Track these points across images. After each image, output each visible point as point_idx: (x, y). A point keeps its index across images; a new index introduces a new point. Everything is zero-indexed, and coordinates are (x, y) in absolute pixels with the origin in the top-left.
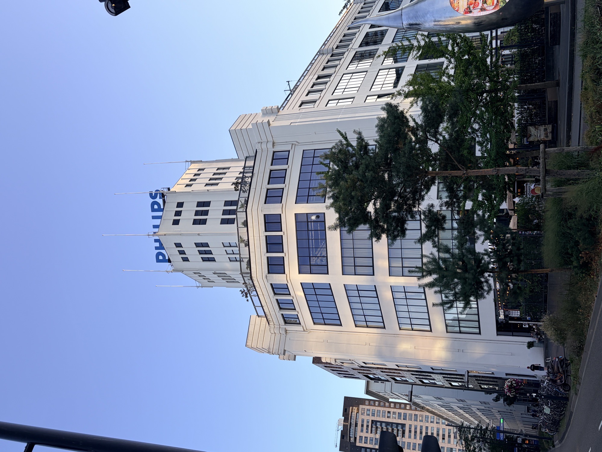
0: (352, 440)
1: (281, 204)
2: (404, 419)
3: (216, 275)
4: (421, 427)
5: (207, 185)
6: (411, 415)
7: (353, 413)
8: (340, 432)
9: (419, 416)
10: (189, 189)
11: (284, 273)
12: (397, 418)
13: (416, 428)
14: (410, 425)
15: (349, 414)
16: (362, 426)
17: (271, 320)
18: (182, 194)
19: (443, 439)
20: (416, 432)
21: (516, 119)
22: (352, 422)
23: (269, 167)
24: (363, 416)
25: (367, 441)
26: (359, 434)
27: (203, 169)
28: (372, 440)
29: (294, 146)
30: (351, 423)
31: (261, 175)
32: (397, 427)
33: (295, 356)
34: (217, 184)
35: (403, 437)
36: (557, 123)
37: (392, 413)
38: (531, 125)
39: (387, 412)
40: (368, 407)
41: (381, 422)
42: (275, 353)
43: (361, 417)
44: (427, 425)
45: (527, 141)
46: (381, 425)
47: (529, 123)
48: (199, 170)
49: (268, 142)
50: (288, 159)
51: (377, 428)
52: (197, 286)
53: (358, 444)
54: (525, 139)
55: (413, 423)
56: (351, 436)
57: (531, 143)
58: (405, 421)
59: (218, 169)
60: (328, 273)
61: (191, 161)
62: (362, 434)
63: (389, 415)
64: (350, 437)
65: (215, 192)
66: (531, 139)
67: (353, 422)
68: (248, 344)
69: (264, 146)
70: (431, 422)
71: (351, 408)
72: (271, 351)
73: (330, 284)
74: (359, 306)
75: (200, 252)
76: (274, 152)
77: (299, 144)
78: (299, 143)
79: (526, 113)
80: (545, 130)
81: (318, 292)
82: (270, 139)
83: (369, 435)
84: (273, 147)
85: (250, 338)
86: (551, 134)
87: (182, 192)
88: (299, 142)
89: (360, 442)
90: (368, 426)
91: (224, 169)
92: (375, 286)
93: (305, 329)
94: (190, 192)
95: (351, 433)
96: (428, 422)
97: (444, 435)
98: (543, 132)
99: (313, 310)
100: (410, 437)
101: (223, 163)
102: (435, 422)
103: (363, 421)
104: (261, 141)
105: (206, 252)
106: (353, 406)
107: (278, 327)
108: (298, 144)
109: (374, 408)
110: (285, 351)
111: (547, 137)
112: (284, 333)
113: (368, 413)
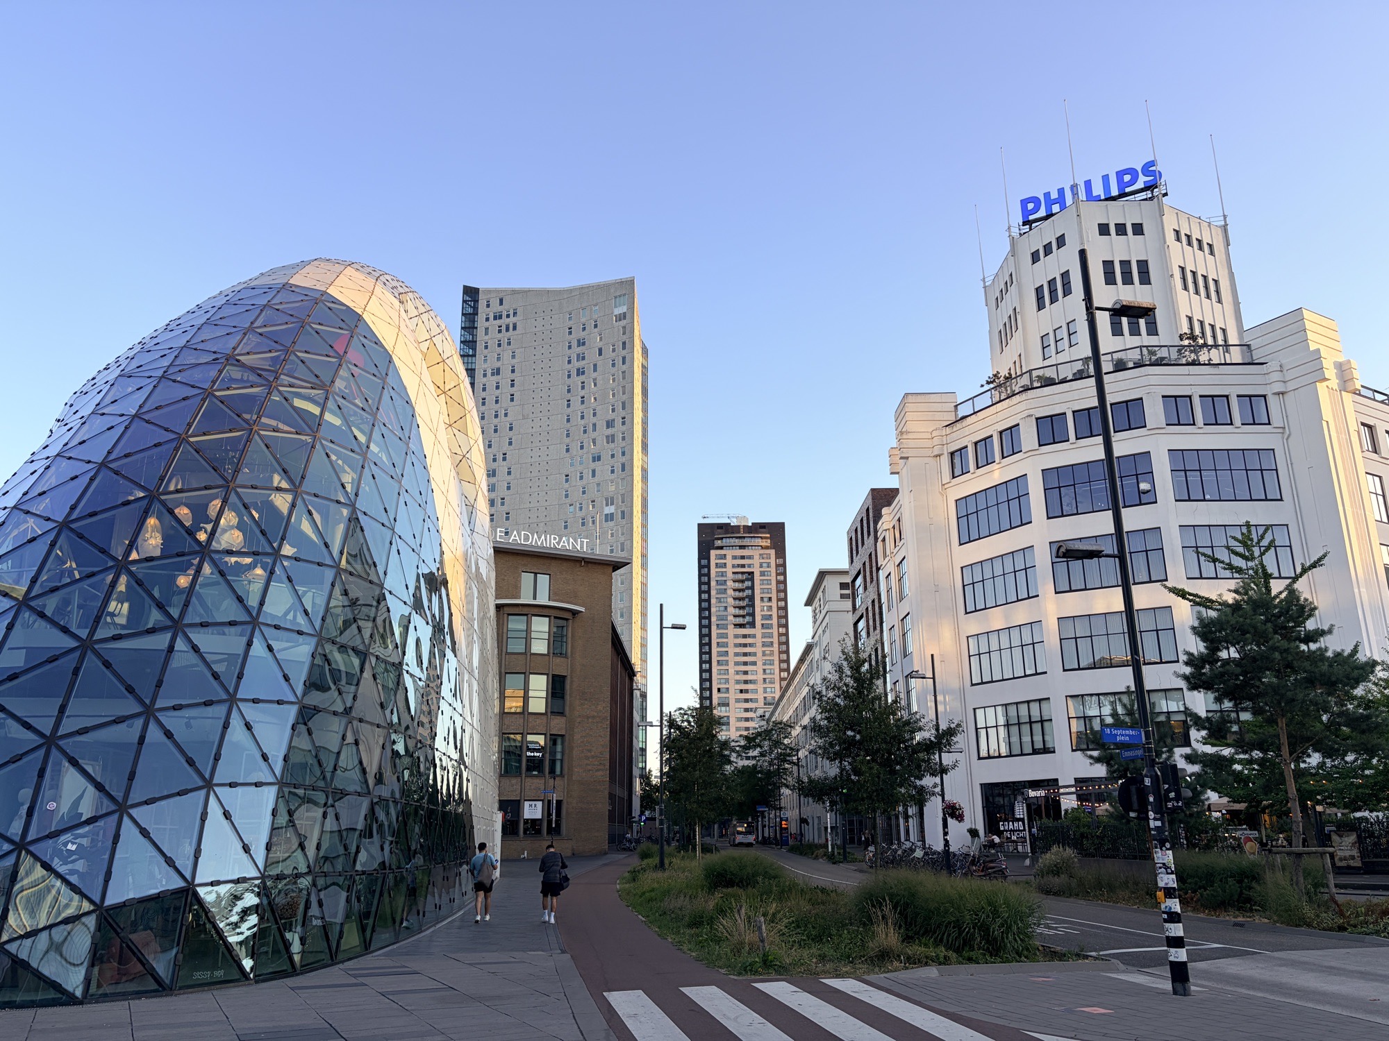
0: (718, 543)
1: (1165, 426)
2: (763, 625)
3: (1011, 312)
4: (754, 654)
5: (1183, 269)
6: (771, 635)
7: (760, 540)
8: (726, 521)
9: (772, 649)
10: (1171, 236)
11: (1040, 445)
12: (763, 613)
13: (751, 645)
14: (754, 636)
15: (758, 533)
16: (743, 557)
17: (955, 429)
18: (1160, 228)
19: (741, 691)
20: (745, 645)
21: (1366, 814)
22: (746, 539)
23: (1233, 392)
24: (758, 557)
25: (720, 567)
26: (729, 553)
27: (1212, 253)
28: (722, 576)
29: (1281, 430)
30: (744, 537)
31: (1217, 380)
32: (748, 614)
33: (898, 473)
34: (1186, 288)
35: (735, 625)
36: (1365, 873)
37: (769, 604)
38: (1359, 837)
39: (769, 596)
40: (773, 565)
41: (752, 588)
42: (901, 443)
43: (756, 553)
44: (760, 663)
45: (1330, 831)
46: (748, 588)
47: (1361, 835)
48: (1210, 246)
49: (1284, 382)
50: (1254, 424)
51: (742, 581)
52: (984, 278)
53: (713, 553)
54: (1334, 828)
55: (759, 640)
56: (724, 540)
57: (1329, 837)
58: (760, 627)
59: (1216, 282)
60: (1048, 518)
61: (1226, 225)
62: (729, 557)
63: (766, 600)
64: (722, 539)
65: (1170, 290)
66: (1335, 837)
67: (746, 542)
68: (910, 396)
69: (1276, 376)
70: (764, 670)
71: (768, 535)
72: (905, 437)
73: (1031, 522)
74: (998, 571)
75: (1052, 282)
76: (1264, 396)
77: (1285, 441)
78: (1287, 439)
79: (1380, 829)
80: (1353, 858)
81: (1015, 504)
82: (1291, 386)
83: (729, 570)
84: (1274, 394)
85: (920, 398)
86: (1345, 865)
87: (1163, 228)
88: (1289, 440)
89: (716, 555)
90: (743, 566)
91: (1218, 292)
92: (1038, 596)
93: (946, 486)
94: (1165, 242)
95: (728, 540)
96: (764, 664)
97: (747, 691)
98: (1348, 854)
99: (981, 497)
100: (736, 636)
101: (1229, 288)
102: (765, 676)
103: (750, 557)
104: (1285, 371)
105: (1053, 292)
106: (770, 538)
107: (943, 441)
108: (1286, 437)
109: (774, 574)
110: (907, 458)
111: (1341, 860)
112: (936, 453)
113: (765, 565)
